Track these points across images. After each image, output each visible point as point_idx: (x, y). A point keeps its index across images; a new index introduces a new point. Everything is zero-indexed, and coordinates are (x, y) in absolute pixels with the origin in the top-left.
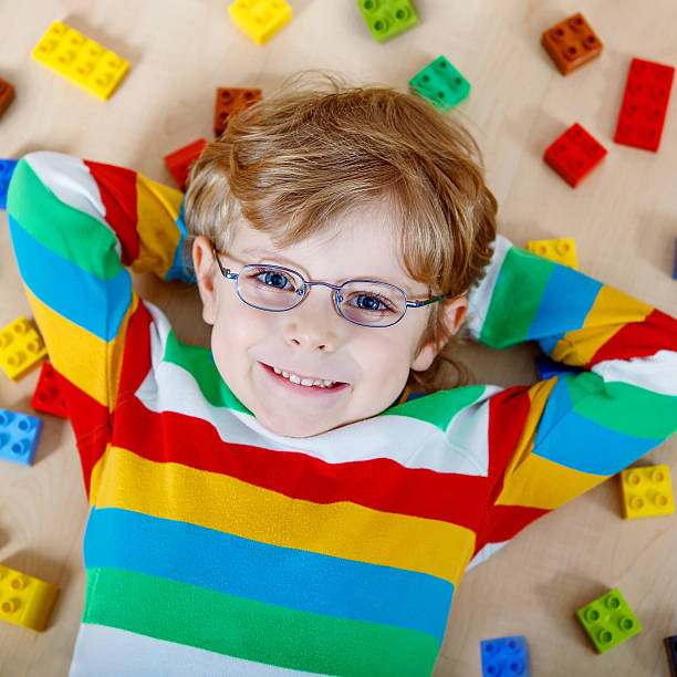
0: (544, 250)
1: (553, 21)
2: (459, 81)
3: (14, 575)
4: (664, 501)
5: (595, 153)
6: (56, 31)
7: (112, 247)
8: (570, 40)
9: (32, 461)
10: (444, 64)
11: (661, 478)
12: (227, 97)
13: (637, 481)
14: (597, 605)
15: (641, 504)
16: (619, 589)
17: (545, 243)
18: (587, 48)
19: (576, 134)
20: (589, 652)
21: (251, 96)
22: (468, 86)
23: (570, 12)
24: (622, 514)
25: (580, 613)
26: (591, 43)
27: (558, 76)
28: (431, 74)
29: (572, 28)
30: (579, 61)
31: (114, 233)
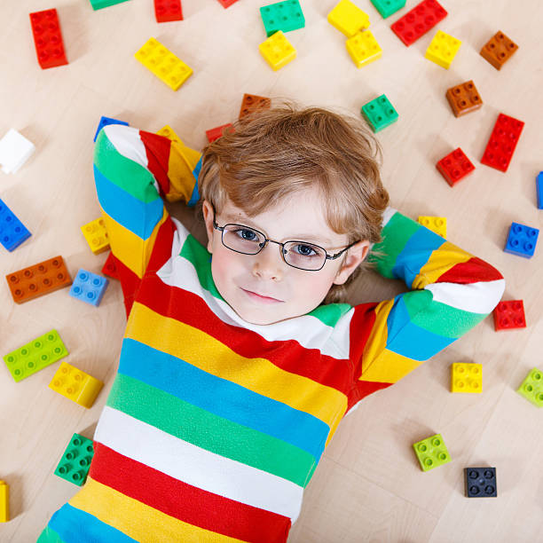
0: (428, 222)
1: (455, 83)
2: (392, 111)
3: (76, 371)
4: (477, 386)
5: (467, 167)
6: (152, 43)
7: (152, 183)
8: (463, 96)
9: (98, 304)
10: (384, 100)
11: (477, 371)
12: (249, 100)
13: (462, 371)
14: (426, 442)
15: (462, 385)
16: (442, 434)
17: (429, 218)
18: (473, 103)
19: (458, 154)
20: (418, 469)
21: (264, 102)
22: (397, 115)
23: (466, 80)
24: (450, 389)
25: (416, 445)
26: (476, 100)
27: (453, 116)
28: (376, 105)
29: (465, 89)
30: (466, 110)
31: (153, 175)
